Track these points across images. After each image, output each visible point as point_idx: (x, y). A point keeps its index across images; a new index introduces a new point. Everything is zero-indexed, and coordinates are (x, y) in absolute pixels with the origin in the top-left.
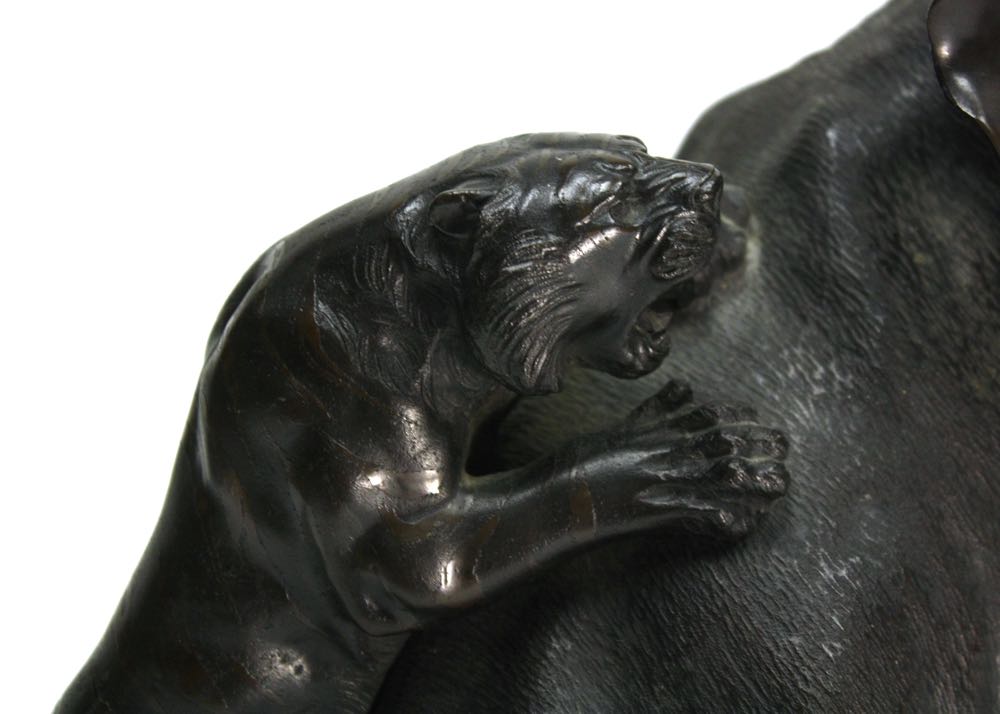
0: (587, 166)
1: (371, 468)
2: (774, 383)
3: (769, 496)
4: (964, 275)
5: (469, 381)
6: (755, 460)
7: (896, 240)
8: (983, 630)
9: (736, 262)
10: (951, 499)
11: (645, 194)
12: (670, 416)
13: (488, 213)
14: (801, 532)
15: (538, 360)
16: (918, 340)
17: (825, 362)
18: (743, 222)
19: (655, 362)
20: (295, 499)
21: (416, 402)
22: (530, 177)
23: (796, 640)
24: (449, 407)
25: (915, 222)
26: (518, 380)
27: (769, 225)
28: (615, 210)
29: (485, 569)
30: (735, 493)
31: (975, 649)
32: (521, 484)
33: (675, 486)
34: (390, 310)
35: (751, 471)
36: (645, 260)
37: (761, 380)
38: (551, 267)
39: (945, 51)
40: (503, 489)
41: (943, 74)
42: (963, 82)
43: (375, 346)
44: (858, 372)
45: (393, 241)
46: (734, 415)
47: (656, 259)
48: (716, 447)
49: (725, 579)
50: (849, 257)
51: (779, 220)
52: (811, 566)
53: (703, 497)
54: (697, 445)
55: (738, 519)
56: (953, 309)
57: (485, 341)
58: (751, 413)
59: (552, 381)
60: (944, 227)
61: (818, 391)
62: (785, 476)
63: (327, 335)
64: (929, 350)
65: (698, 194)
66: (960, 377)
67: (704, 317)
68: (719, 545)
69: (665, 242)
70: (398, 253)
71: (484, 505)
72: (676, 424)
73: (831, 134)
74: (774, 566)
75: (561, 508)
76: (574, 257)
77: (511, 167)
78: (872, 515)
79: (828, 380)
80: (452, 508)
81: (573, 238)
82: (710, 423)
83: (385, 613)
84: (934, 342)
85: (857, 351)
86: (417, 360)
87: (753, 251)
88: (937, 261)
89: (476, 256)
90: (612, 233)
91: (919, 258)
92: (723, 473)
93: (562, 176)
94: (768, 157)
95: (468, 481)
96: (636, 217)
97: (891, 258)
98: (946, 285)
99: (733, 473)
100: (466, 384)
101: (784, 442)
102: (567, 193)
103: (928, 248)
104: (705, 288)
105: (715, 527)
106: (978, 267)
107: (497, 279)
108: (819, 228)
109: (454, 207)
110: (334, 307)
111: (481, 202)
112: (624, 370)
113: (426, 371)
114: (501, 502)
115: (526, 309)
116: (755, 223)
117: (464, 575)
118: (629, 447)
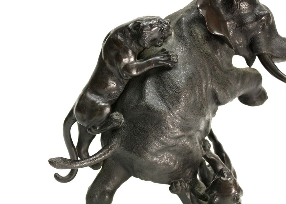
0: (154, 19)
1: (125, 58)
2: (176, 50)
3: (176, 62)
4: (200, 37)
5: (138, 47)
6: (174, 58)
7: (191, 32)
8: (201, 81)
9: (171, 35)
10: (198, 64)
11: (161, 23)
12: (163, 52)
13: (141, 25)
14: (179, 68)
15: (147, 44)
16: (194, 44)
17: (182, 47)
18: (172, 30)
19: (161, 45)
20: (115, 61)
21: (131, 49)
22: (146, 21)
23: (178, 80)
24: (135, 50)
25: (194, 30)
26: (145, 46)
27: (175, 30)
28: (157, 25)
29: (140, 71)
30: (171, 62)
31: (201, 83)
32: (144, 60)
33: (164, 61)
34: (128, 37)
35: (173, 59)
36: (161, 31)
37: (174, 49)
38: (149, 31)
39: (198, 6)
40: (142, 61)
41: (198, 9)
42: (201, 10)
43: (126, 42)
44: (186, 48)
45: (129, 29)
46: (171, 52)
47: (162, 31)
48: (169, 56)
49: (170, 73)
50: (185, 34)
51: (176, 29)
52: (180, 72)
53: (167, 62)
54: (166, 56)
55: (171, 65)
56: (198, 41)
57: (140, 41)
58: (173, 52)
59: (148, 47)
60: (197, 31)
61: (181, 50)
62: (177, 60)
63: (120, 40)
64: (195, 46)
65: (167, 23)
66: (199, 49)
67: (167, 42)
68: (169, 69)
69: (163, 29)
70: (129, 30)
71: (139, 63)
72: (164, 53)
73: (183, 18)
74: (176, 72)
75: (149, 63)
76: (152, 30)
77: (144, 19)
78: (188, 66)
79: (183, 49)
80: (135, 63)
81: (152, 28)
82: (168, 53)
83: (127, 76)
84: (196, 45)
85: (186, 46)
86: (131, 44)
87: (173, 33)
88: (197, 35)
89: (140, 30)
90: (157, 28)
91: (194, 34)
92: (170, 59)
93: (150, 20)
94: (175, 22)
95: (137, 60)
96: (160, 26)
97: (191, 34)
98: (198, 38)
99: (171, 59)
100: (137, 47)
101: (177, 56)
102: (151, 22)
103: (196, 33)
104: (167, 38)
105: (169, 66)
106: (202, 36)
107: (142, 33)
108: (181, 30)
109: (137, 24)
110: (121, 37)
111: (140, 23)
112: (157, 46)
113: (132, 45)
114: (142, 63)
115: (146, 37)
116: (173, 30)
117: (137, 72)
118: (158, 56)
